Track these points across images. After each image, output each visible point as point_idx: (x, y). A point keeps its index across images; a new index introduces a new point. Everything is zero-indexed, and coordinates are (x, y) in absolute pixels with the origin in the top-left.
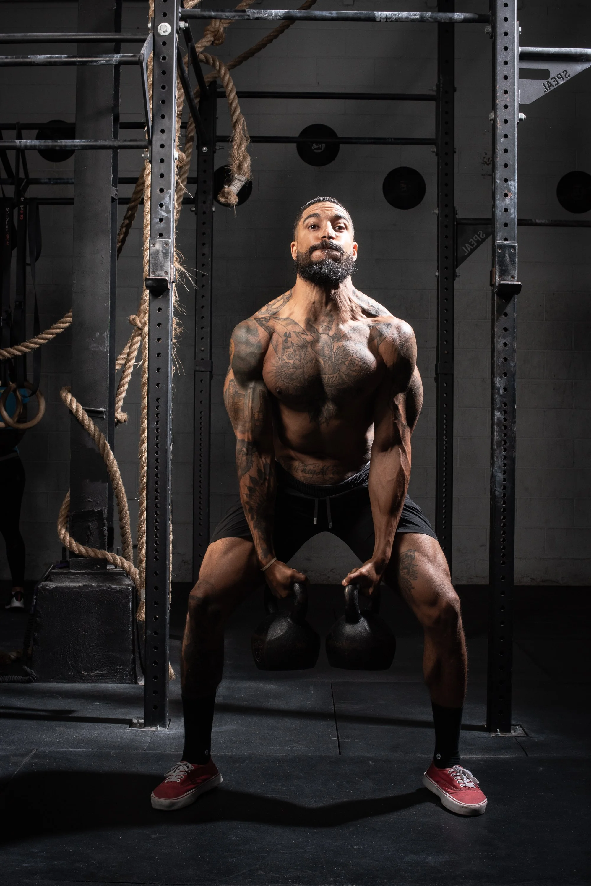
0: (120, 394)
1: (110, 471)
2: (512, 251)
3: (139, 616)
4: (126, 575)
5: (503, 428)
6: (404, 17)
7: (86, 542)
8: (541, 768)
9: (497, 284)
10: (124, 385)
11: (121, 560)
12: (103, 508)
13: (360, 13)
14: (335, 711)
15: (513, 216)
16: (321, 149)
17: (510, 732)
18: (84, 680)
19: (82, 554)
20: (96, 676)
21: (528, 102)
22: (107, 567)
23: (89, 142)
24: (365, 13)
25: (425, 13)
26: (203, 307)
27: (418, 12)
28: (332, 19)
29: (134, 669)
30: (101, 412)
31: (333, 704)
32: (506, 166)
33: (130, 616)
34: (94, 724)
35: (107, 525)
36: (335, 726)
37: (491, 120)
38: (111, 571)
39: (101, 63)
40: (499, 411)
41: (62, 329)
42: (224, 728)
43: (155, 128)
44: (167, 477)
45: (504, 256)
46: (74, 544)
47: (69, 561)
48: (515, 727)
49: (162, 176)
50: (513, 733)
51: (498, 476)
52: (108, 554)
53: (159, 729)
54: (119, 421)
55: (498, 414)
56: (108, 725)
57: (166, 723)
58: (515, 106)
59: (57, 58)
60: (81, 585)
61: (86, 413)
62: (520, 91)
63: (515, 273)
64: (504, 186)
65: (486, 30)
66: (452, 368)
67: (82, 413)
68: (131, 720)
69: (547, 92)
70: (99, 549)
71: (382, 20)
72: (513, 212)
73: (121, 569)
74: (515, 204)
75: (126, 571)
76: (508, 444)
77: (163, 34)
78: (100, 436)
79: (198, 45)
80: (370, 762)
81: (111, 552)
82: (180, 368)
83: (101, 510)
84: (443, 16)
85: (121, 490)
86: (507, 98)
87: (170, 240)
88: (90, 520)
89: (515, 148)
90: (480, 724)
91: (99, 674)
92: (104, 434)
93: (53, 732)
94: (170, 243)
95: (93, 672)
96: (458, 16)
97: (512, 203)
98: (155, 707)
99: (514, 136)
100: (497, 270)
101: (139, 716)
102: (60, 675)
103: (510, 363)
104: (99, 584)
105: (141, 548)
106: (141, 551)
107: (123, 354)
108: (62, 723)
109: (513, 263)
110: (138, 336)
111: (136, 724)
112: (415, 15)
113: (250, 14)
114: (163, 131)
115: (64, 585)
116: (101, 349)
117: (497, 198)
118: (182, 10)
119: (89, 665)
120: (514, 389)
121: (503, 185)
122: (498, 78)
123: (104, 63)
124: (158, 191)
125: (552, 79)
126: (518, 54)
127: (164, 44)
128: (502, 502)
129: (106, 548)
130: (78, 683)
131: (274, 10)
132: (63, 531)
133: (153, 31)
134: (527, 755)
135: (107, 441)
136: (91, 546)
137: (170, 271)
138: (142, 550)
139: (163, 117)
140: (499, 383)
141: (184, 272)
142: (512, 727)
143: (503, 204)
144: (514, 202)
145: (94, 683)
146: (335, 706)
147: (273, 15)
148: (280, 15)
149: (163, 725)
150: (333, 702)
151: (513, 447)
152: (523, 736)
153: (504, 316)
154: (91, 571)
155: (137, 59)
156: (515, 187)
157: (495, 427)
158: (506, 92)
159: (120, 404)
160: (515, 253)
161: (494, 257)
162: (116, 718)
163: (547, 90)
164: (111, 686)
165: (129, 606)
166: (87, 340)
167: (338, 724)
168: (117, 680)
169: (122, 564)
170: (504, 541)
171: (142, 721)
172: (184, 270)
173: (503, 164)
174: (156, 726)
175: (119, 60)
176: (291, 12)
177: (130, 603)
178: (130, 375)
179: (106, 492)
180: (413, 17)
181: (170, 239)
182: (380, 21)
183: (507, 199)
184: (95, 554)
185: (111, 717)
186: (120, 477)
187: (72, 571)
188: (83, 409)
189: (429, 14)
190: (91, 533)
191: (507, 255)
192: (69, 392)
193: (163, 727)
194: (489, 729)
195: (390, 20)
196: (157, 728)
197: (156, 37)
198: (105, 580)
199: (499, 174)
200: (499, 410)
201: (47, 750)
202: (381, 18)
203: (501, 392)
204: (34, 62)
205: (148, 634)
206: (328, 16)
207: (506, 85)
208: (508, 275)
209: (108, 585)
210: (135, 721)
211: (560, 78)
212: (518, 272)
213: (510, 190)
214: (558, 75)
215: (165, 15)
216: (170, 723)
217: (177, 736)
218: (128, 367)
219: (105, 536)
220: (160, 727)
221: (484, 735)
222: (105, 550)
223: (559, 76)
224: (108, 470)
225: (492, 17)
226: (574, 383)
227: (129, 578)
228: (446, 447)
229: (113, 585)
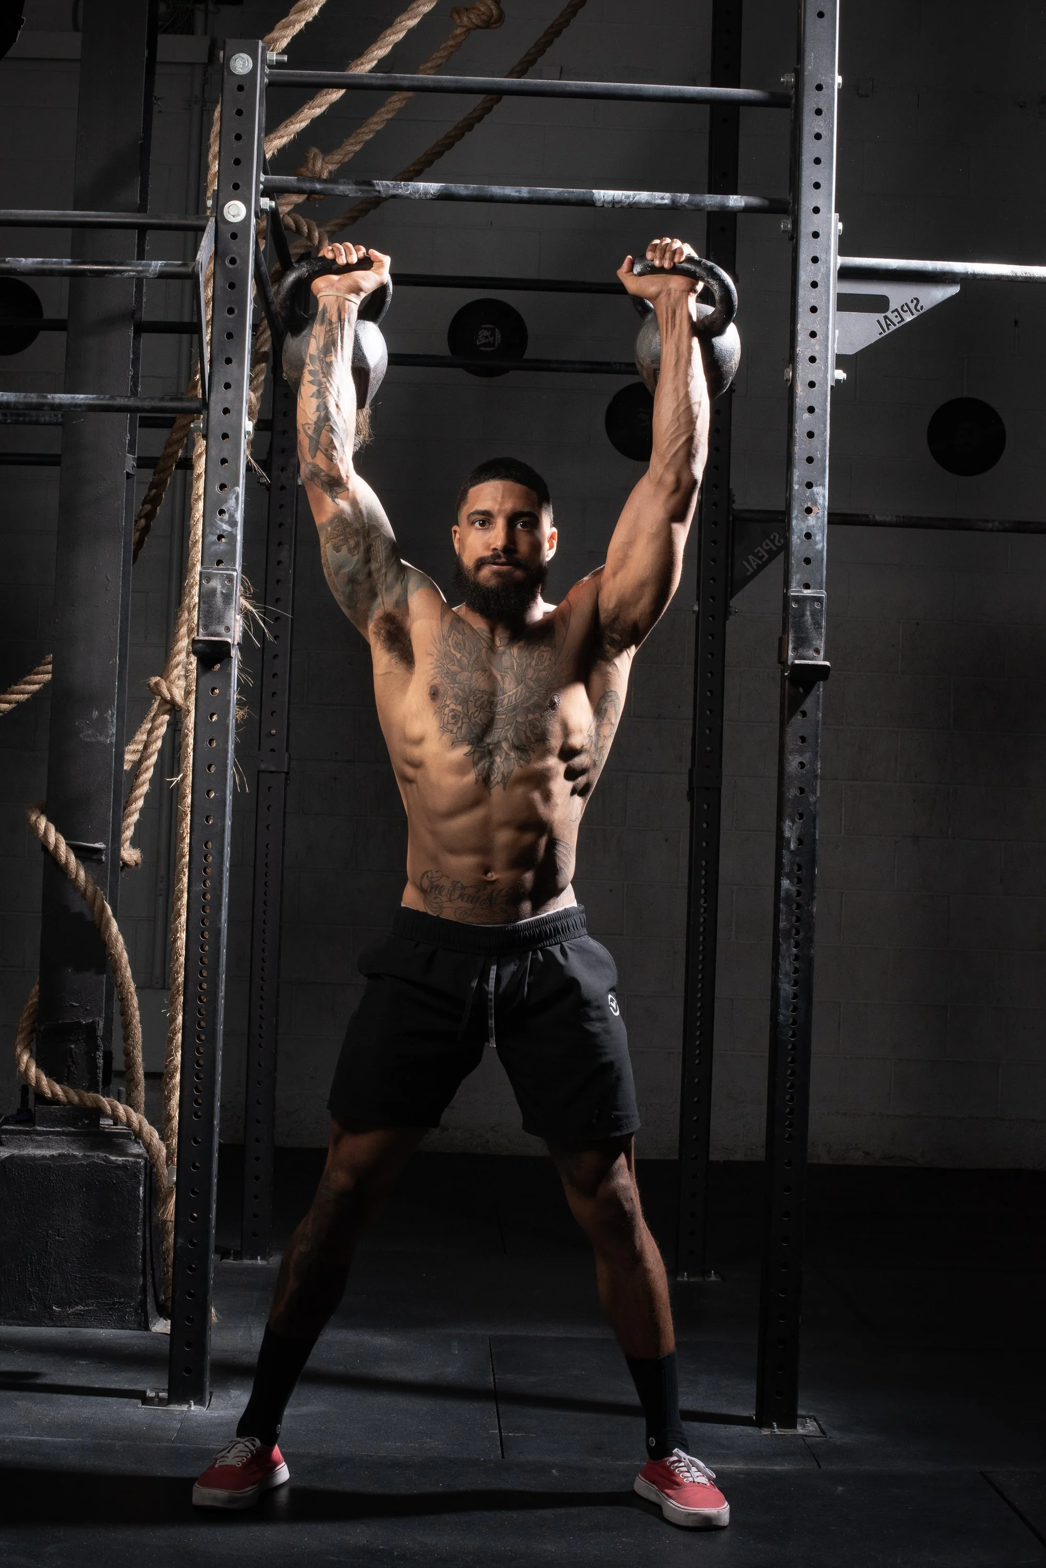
0: (129, 816)
1: (111, 954)
2: (817, 606)
3: (163, 1212)
4: (133, 1138)
5: (794, 906)
6: (643, 201)
7: (65, 1078)
8: (840, 1488)
9: (789, 662)
10: (136, 799)
11: (125, 1111)
12: (97, 1019)
13: (569, 192)
14: (495, 1385)
15: (819, 547)
16: (492, 345)
17: (795, 1427)
18: (56, 1321)
19: (57, 1099)
20: (76, 1314)
21: (850, 351)
22: (101, 1122)
23: (101, 399)
24: (577, 192)
25: (679, 194)
26: (275, 656)
27: (667, 192)
28: (521, 201)
29: (143, 1304)
30: (98, 851)
31: (492, 1373)
32: (810, 460)
33: (141, 1210)
34: (82, 1397)
35: (102, 1048)
36: (495, 1410)
37: (787, 380)
38: (107, 1130)
39: (128, 275)
40: (788, 878)
41: (28, 693)
42: (305, 1409)
43: (215, 379)
44: (219, 976)
45: (803, 615)
46: (44, 1080)
47: (33, 1110)
48: (804, 1420)
49: (224, 461)
50: (800, 1430)
51: (784, 990)
52: (104, 1099)
53: (193, 1408)
54: (126, 864)
55: (786, 883)
56: (106, 1399)
57: (205, 1397)
58: (827, 358)
59: (55, 263)
60: (54, 1153)
61: (71, 851)
62: (837, 331)
63: (821, 644)
64: (805, 495)
65: (782, 226)
66: (719, 777)
67: (65, 851)
68: (145, 1392)
69: (884, 334)
70: (88, 1090)
71: (606, 205)
72: (819, 540)
73: (125, 1127)
74: (824, 526)
75: (134, 1131)
76: (802, 934)
77: (231, 219)
78: (96, 891)
79: (283, 201)
80: (554, 1471)
81: (108, 1096)
82: (241, 779)
83: (93, 1022)
84: (711, 200)
85: (129, 988)
86: (814, 345)
87: (235, 574)
88: (71, 1038)
89: (826, 430)
90: (745, 1414)
91: (81, 1310)
92: (102, 890)
93: (12, 1409)
94: (235, 579)
95: (72, 1308)
96: (735, 201)
97: (820, 524)
98: (188, 1370)
99: (826, 410)
100: (790, 638)
101: (157, 1385)
102: (14, 1312)
103: (808, 797)
104: (86, 1154)
105: (170, 1096)
106: (170, 1101)
107: (136, 743)
108: (25, 1394)
109: (819, 628)
110: (163, 714)
111: (152, 1398)
112: (663, 198)
113: (381, 189)
114: (227, 386)
115: (25, 1152)
116: (102, 739)
117: (794, 516)
118: (265, 179)
119: (65, 1295)
120: (814, 840)
121: (805, 493)
122: (800, 310)
123: (134, 275)
124: (217, 488)
125: (892, 312)
126: (836, 269)
127: (234, 236)
128: (790, 1033)
129: (100, 1090)
130: (44, 1326)
131: (422, 184)
132: (25, 1057)
133: (215, 214)
134: (820, 1467)
135: (106, 901)
136: (73, 1085)
137: (235, 626)
138: (171, 1099)
139: (229, 361)
140: (790, 831)
141: (251, 612)
142: (799, 1420)
143: (804, 526)
144: (823, 522)
145: (74, 1327)
146: (496, 1376)
147: (421, 192)
148: (432, 192)
149: (200, 1402)
150: (493, 1371)
151: (810, 940)
152: (819, 1435)
153: (800, 717)
154: (73, 1129)
155: (190, 270)
156: (824, 497)
157: (781, 906)
158: (813, 335)
159: (129, 833)
160: (821, 610)
161: (786, 615)
162: (118, 1387)
163: (884, 331)
164: (104, 1334)
165: (139, 1192)
166: (77, 723)
167: (499, 1408)
168: (114, 1323)
169: (128, 1118)
170: (791, 1100)
171: (163, 1395)
172: (251, 608)
173: (805, 457)
174: (188, 1402)
175: (159, 271)
176: (451, 186)
177: (141, 1188)
178: (148, 783)
179: (103, 990)
180: (659, 201)
181: (235, 570)
182: (603, 206)
183: (809, 518)
184: (81, 1099)
185: (108, 1386)
186: (128, 966)
187: (39, 1128)
188: (67, 844)
189: (685, 197)
190: (73, 1062)
191: (808, 613)
192: (42, 813)
193: (201, 1405)
194: (759, 1423)
195: (619, 205)
196: (190, 1406)
197: (221, 225)
198: (94, 1147)
199: (799, 473)
200: (788, 876)
201: (6, 1438)
202: (604, 202)
203: (792, 846)
204: (15, 270)
205: (179, 1245)
206: (513, 197)
207: (814, 322)
208: (809, 648)
209: (102, 1155)
210: (150, 1394)
211: (906, 311)
212: (826, 643)
213: (816, 502)
214: (903, 306)
215: (236, 187)
216: (212, 1399)
217: (224, 1421)
218: (145, 768)
219: (99, 1068)
220: (195, 1404)
221: (751, 1431)
222: (98, 1092)
223: (905, 308)
224: (107, 953)
225: (794, 206)
226: (951, 791)
227: (139, 1143)
228: (705, 918)
229: (111, 1154)
